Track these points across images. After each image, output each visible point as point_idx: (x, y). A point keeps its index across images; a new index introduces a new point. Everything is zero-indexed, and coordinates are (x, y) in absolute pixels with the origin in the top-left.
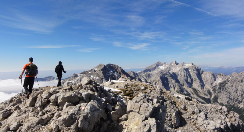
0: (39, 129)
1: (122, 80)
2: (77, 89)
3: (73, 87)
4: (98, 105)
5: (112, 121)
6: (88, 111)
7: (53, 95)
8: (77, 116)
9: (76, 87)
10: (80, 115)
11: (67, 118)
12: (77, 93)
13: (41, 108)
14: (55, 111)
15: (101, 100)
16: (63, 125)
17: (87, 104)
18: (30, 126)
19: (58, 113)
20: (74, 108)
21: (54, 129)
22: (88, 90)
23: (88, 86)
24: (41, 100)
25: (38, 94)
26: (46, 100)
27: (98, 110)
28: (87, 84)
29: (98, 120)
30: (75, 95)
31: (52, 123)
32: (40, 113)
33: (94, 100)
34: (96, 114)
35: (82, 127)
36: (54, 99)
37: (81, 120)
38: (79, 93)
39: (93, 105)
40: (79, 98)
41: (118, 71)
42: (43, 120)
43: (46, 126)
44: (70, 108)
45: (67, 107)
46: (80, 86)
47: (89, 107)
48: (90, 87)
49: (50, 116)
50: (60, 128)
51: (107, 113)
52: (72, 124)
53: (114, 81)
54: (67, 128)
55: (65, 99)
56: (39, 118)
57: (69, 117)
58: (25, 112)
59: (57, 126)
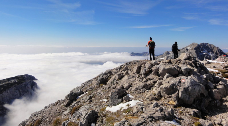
0: (145, 92)
1: (220, 61)
2: (176, 63)
3: (172, 60)
4: (198, 80)
5: (214, 99)
6: (189, 84)
7: (154, 66)
8: (178, 87)
9: (174, 61)
10: (180, 86)
11: (169, 87)
12: (176, 67)
13: (145, 76)
14: (156, 80)
15: (201, 76)
16: (165, 92)
17: (187, 77)
18: (137, 88)
19: (160, 82)
20: (174, 80)
21: (157, 94)
22: (187, 65)
23: (187, 61)
24: (145, 69)
25: (142, 64)
26: (149, 69)
27: (199, 85)
28: (185, 59)
29: (199, 95)
30: (174, 68)
31: (154, 90)
32: (144, 80)
33: (194, 75)
34: (197, 88)
35: (182, 98)
36: (156, 70)
37: (182, 91)
38: (178, 67)
39: (193, 80)
40: (178, 71)
41: (213, 51)
42: (147, 85)
43: (149, 90)
44: (171, 79)
45: (167, 77)
46: (178, 60)
47: (189, 81)
48: (189, 62)
49: (152, 83)
50: (162, 95)
51: (208, 90)
52: (173, 93)
53: (210, 61)
54: (168, 96)
55: (165, 71)
56: (144, 83)
57: (170, 86)
58: (133, 77)
59: (160, 92)
